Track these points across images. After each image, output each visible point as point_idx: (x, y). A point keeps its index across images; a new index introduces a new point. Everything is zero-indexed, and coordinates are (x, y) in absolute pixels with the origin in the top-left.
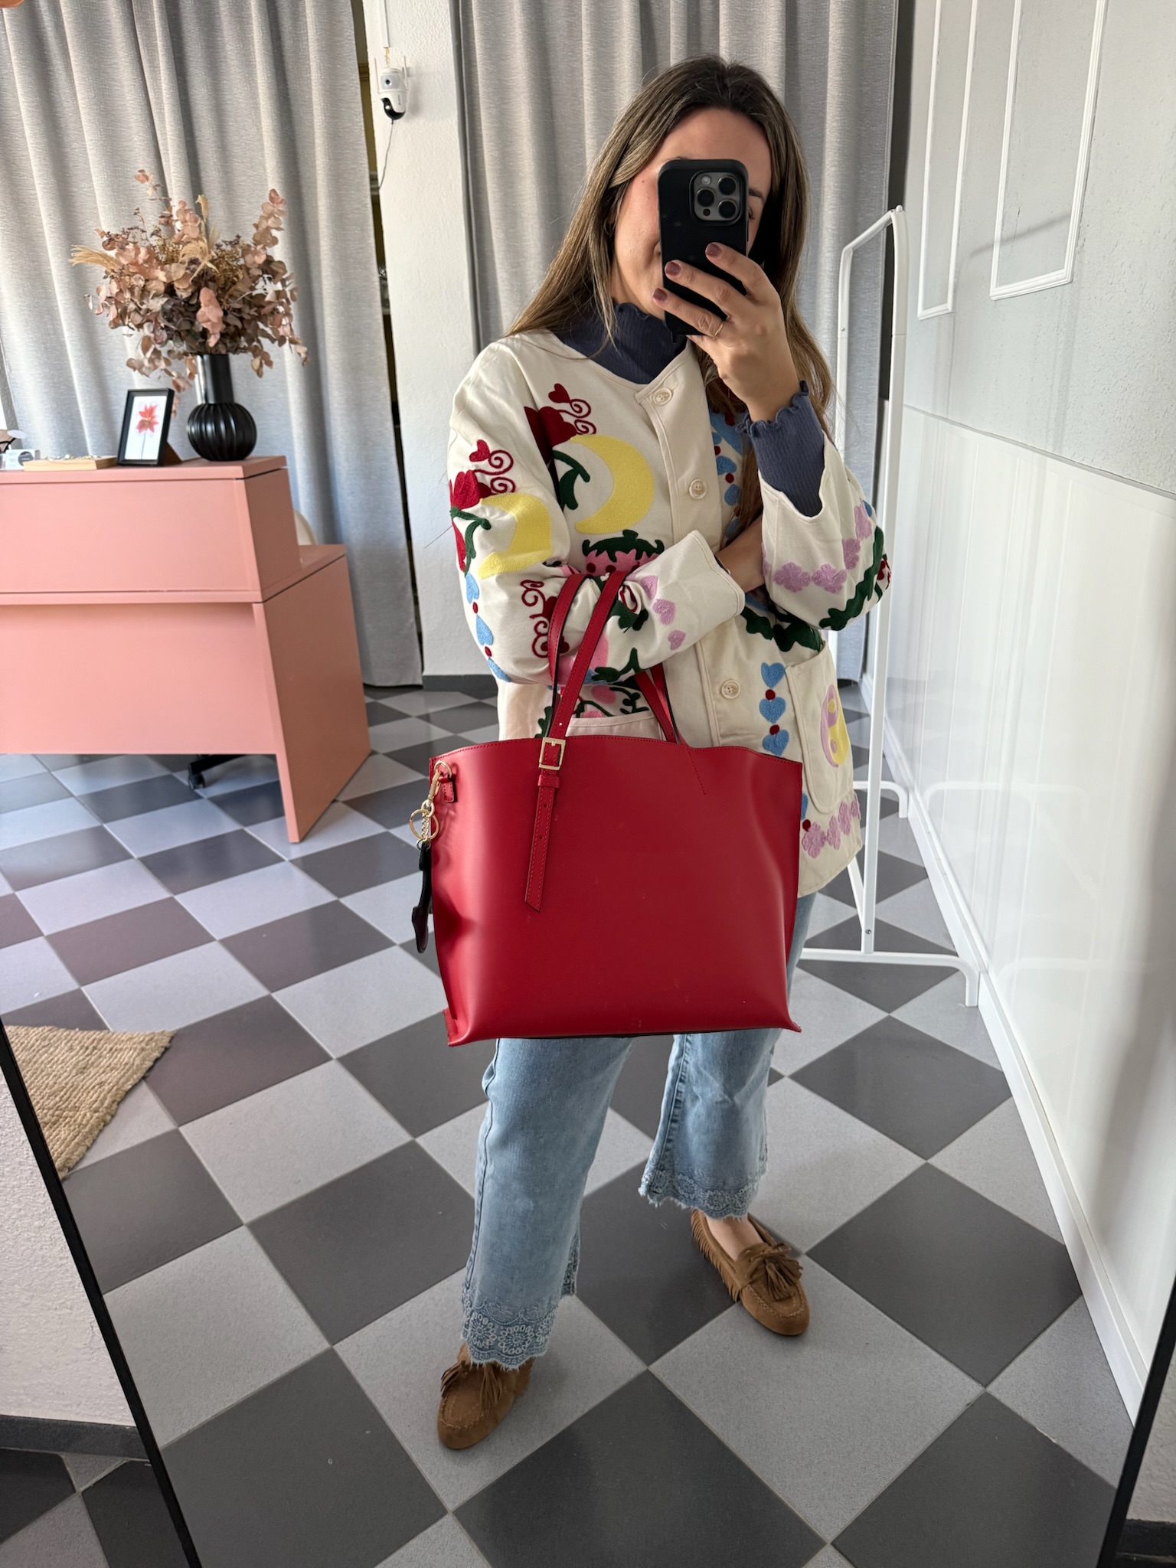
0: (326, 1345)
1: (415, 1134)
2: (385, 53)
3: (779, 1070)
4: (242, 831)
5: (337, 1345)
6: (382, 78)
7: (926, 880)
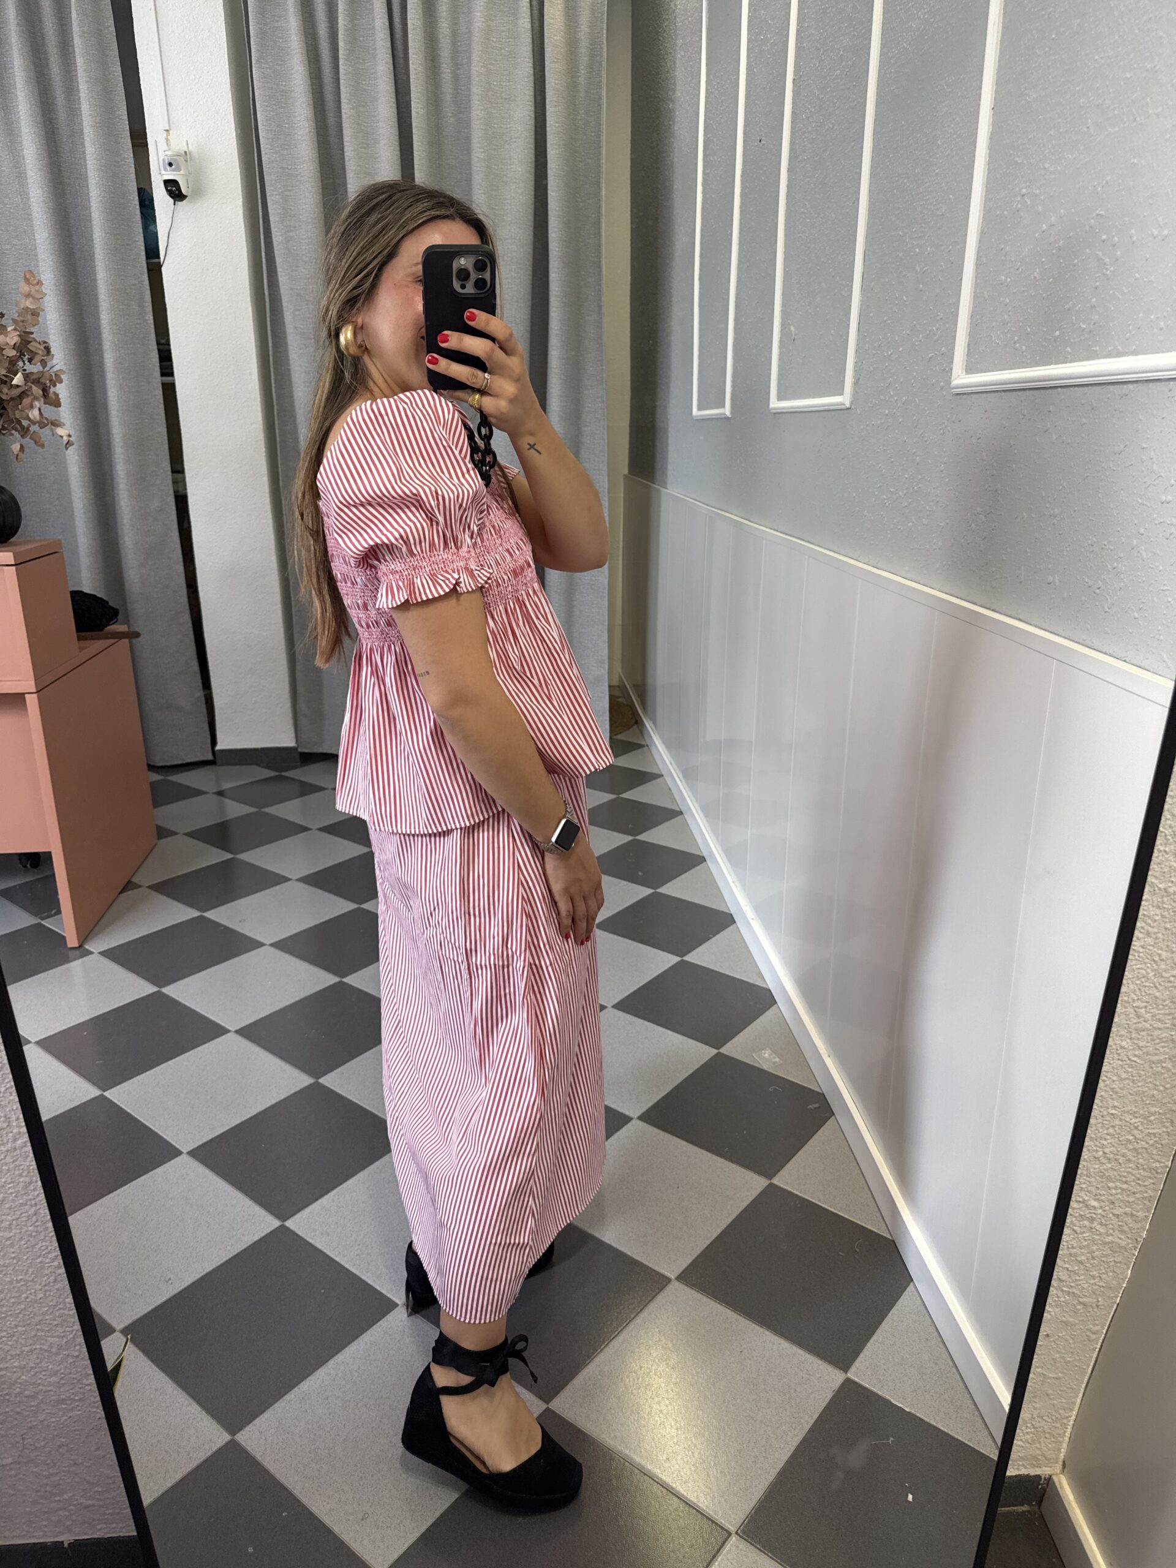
0: (227, 1437)
1: (283, 1217)
2: (165, 135)
3: (627, 1113)
4: (40, 924)
5: (238, 1435)
6: (164, 160)
7: (734, 925)
